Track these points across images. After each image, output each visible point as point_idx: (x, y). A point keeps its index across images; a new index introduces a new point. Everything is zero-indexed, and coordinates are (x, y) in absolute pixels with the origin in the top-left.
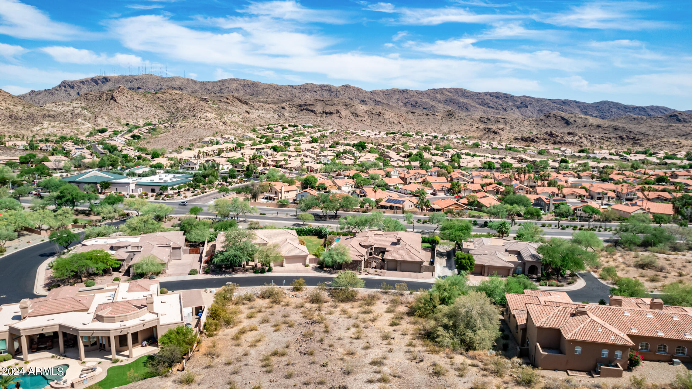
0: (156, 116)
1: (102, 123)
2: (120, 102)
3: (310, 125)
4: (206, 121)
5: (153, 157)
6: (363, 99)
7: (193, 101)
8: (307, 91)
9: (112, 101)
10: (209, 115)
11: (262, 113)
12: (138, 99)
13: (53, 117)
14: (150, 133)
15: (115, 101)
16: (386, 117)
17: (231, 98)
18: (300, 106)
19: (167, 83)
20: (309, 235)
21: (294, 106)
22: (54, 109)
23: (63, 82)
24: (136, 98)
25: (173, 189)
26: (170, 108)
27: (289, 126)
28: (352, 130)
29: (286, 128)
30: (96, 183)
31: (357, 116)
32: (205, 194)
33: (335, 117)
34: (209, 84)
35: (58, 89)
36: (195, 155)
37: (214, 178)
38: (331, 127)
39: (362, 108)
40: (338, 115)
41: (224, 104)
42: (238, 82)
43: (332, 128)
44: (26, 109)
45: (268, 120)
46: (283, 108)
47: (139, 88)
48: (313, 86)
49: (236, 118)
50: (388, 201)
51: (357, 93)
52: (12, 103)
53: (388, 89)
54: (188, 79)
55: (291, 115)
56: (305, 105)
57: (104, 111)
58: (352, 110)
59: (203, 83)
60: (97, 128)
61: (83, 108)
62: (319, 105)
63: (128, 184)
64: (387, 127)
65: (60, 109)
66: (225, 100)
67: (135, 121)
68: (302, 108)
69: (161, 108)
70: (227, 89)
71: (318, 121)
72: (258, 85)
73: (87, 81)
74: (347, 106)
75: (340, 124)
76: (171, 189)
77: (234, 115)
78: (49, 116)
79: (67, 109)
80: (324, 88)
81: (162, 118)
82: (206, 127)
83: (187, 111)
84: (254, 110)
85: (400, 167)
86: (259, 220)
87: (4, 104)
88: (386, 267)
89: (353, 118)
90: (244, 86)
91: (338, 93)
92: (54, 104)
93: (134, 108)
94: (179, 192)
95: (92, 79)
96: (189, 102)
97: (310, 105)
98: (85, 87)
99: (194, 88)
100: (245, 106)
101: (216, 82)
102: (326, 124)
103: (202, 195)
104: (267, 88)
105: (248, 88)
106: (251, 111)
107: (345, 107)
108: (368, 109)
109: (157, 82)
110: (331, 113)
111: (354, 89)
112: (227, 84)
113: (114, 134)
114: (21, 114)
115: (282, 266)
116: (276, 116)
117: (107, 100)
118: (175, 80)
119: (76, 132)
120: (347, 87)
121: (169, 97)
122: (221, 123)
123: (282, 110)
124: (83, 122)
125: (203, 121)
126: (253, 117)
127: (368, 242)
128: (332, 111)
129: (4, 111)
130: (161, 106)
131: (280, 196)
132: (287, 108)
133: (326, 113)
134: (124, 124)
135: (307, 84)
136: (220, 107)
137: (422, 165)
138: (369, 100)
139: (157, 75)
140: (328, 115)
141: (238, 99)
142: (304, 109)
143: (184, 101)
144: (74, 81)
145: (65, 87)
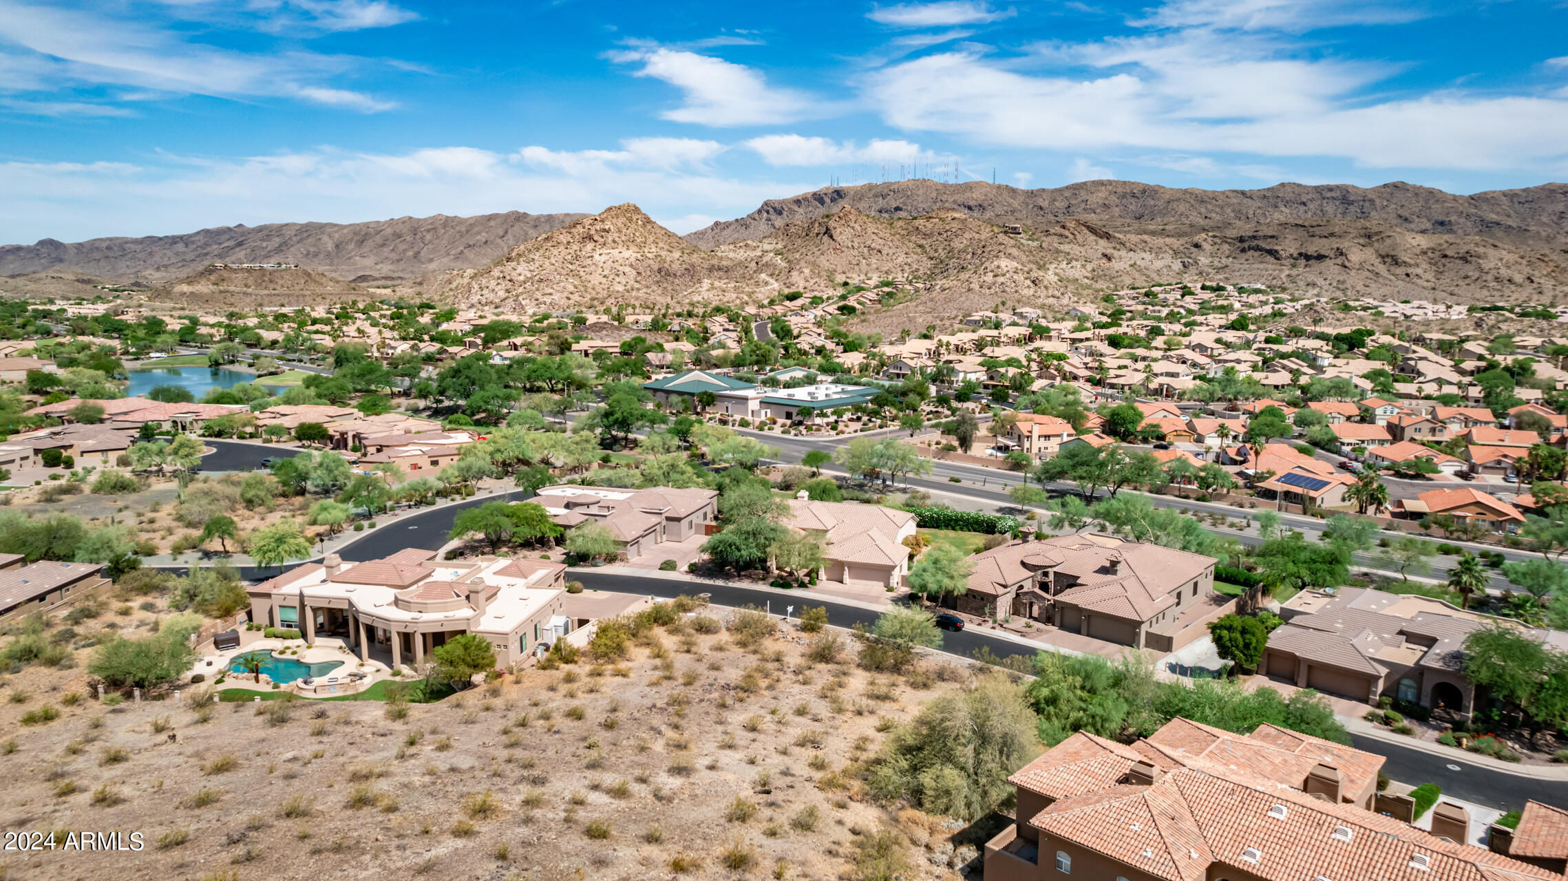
0: (907, 268)
1: (799, 281)
2: (839, 239)
3: (1259, 286)
4: (995, 276)
5: (845, 351)
6: (1441, 218)
7: (985, 234)
8: (1280, 204)
9: (826, 238)
10: (1004, 263)
11: (1143, 258)
12: (876, 233)
13: (725, 271)
14: (880, 302)
15: (831, 237)
16: (1486, 265)
17: (1071, 225)
18: (1241, 239)
19: (956, 197)
20: (975, 530)
21: (1224, 240)
22: (731, 255)
23: (766, 204)
24: (870, 231)
25: (823, 415)
26: (936, 251)
27: (1203, 288)
28: (1371, 301)
29: (1191, 293)
30: (692, 395)
31: (1396, 262)
32: (885, 429)
33: (1331, 268)
34: (1044, 195)
35: (756, 216)
36: (929, 350)
37: (918, 398)
38: (1316, 291)
39: (1413, 241)
40: (1339, 261)
41: (1055, 238)
42: (1110, 188)
43: (1318, 295)
44: (685, 257)
45: (1154, 276)
46: (1197, 246)
47: (898, 209)
48: (1297, 190)
49: (1077, 271)
50: (1289, 478)
51: (1427, 201)
52: (666, 247)
53: (1531, 185)
54: (999, 187)
55: (1216, 263)
56: (1254, 237)
57: (809, 258)
58: (1384, 247)
59: (1031, 194)
60: (786, 291)
61: (778, 253)
62: (1290, 237)
63: (746, 399)
64: (1485, 292)
65: (741, 255)
66: (1058, 229)
67: (863, 277)
68: (1246, 245)
69: (919, 250)
70: (1083, 205)
71: (1283, 276)
72: (1156, 192)
73: (806, 199)
74: (1369, 237)
75: (1341, 286)
76: (818, 415)
77: (1074, 263)
78: (720, 269)
79: (753, 254)
80: (1329, 195)
81: (917, 270)
82: (992, 291)
83: (969, 256)
84: (1123, 253)
85: (1428, 397)
86: (932, 491)
87: (654, 250)
88: (1057, 619)
89: (1382, 269)
90: (1124, 196)
91: (1367, 204)
92: (731, 247)
93: (866, 250)
94: (836, 422)
95: (815, 194)
96: (977, 236)
97: (1265, 237)
98: (801, 210)
99: (1009, 205)
100: (1103, 243)
101: (1060, 190)
102: (1301, 284)
103: (879, 430)
104: (1178, 200)
105: (1133, 200)
106: (1116, 253)
107: (1362, 241)
108: (1431, 245)
109: (934, 195)
110: (1320, 257)
111: (1417, 192)
112: (1083, 193)
113: (811, 303)
114: (676, 266)
115: (841, 582)
116: (1177, 266)
117: (818, 234)
118: (971, 188)
119: (746, 298)
120: (1396, 186)
121: (940, 225)
122: (1028, 282)
123: (1193, 249)
124: (768, 279)
125: (989, 278)
126: (1117, 268)
127: (1040, 557)
128: (1323, 252)
129: (651, 262)
130: (920, 246)
131: (1027, 445)
132: (1206, 246)
133: (1308, 257)
134: (839, 284)
135: (1283, 185)
136: (1044, 245)
137: (1488, 395)
138: (1462, 220)
139: (936, 180)
140: (1312, 262)
141: (1088, 228)
142: (1250, 248)
143: (967, 235)
144: (783, 201)
145: (768, 212)
